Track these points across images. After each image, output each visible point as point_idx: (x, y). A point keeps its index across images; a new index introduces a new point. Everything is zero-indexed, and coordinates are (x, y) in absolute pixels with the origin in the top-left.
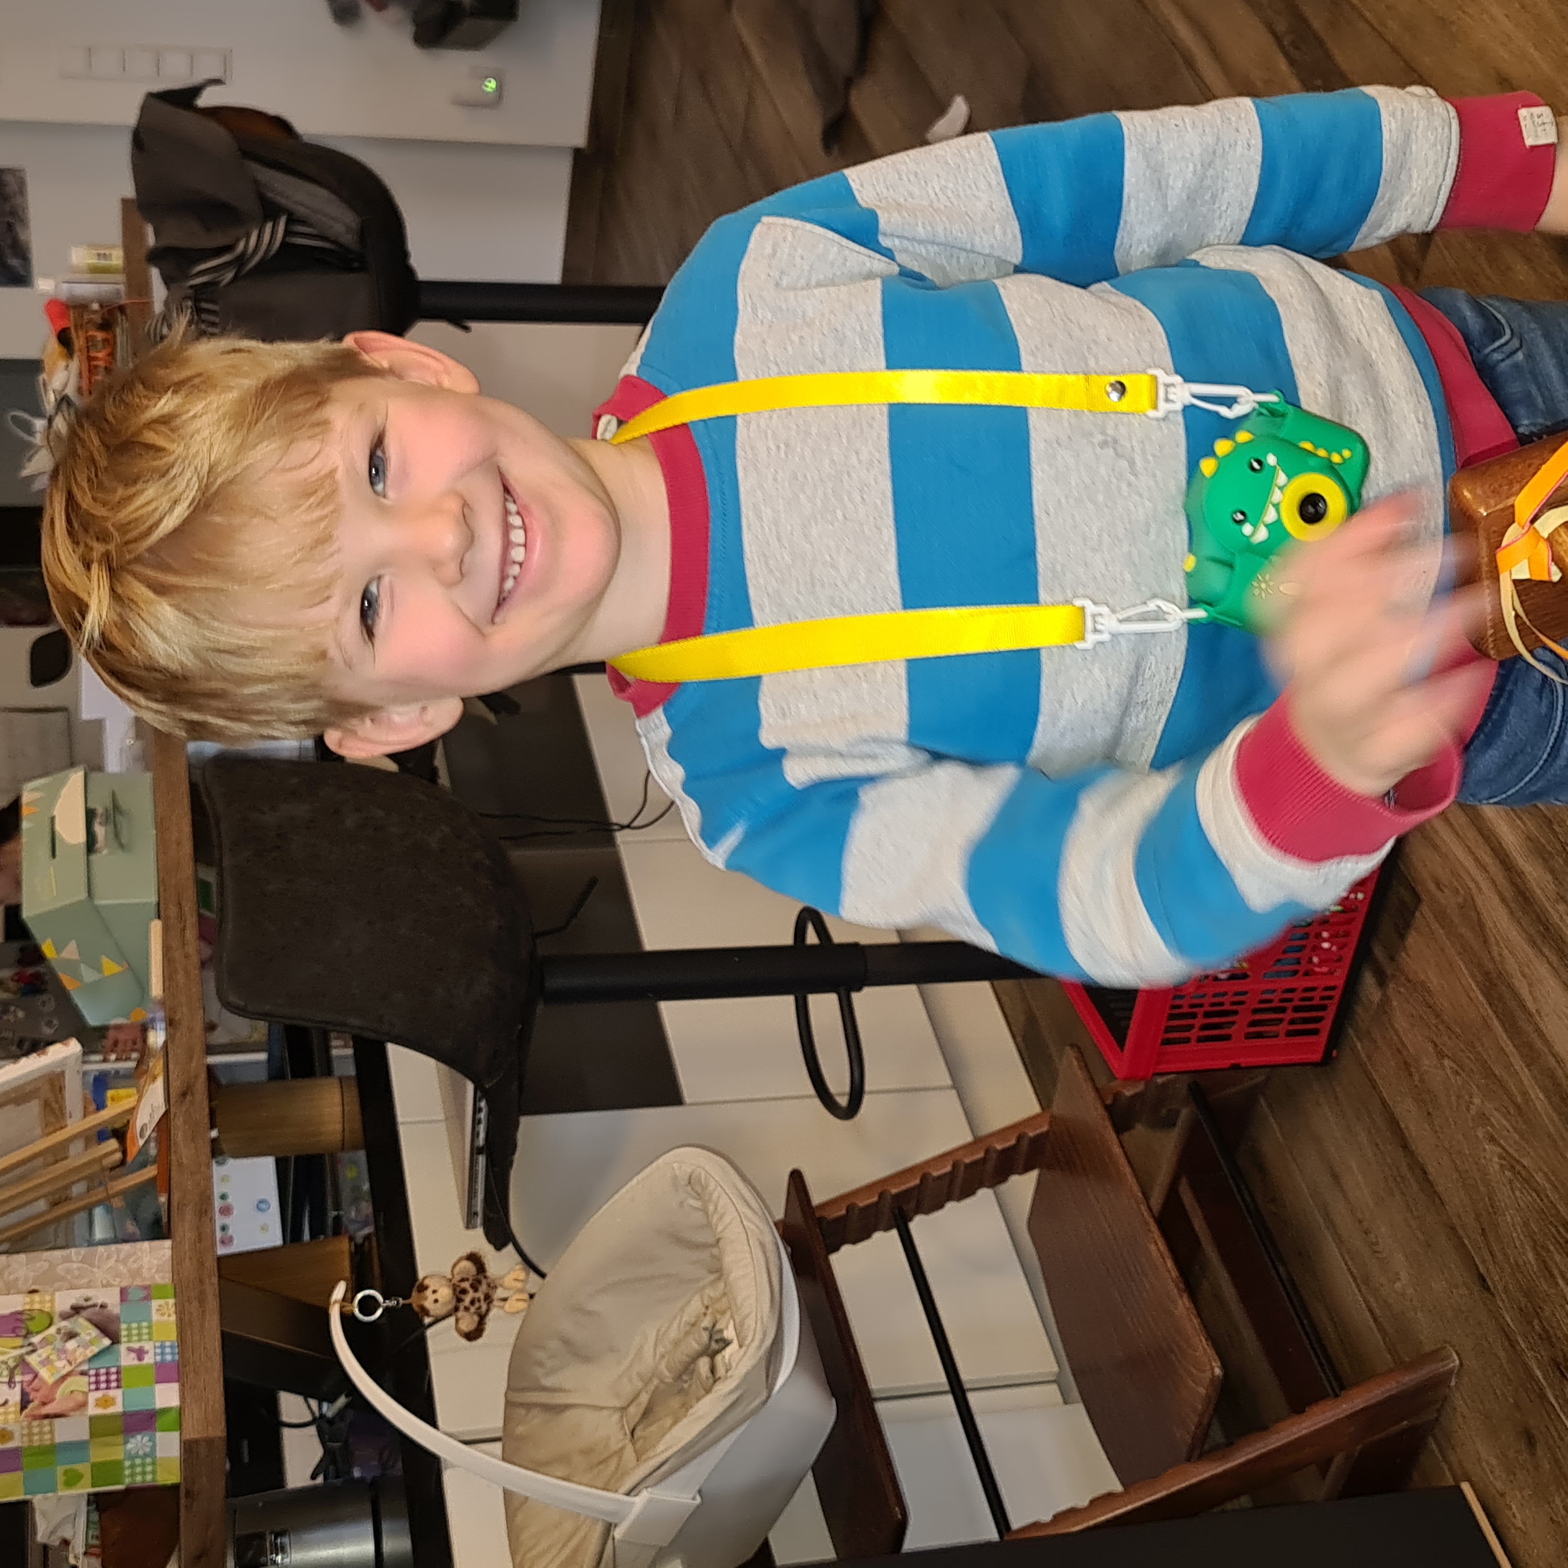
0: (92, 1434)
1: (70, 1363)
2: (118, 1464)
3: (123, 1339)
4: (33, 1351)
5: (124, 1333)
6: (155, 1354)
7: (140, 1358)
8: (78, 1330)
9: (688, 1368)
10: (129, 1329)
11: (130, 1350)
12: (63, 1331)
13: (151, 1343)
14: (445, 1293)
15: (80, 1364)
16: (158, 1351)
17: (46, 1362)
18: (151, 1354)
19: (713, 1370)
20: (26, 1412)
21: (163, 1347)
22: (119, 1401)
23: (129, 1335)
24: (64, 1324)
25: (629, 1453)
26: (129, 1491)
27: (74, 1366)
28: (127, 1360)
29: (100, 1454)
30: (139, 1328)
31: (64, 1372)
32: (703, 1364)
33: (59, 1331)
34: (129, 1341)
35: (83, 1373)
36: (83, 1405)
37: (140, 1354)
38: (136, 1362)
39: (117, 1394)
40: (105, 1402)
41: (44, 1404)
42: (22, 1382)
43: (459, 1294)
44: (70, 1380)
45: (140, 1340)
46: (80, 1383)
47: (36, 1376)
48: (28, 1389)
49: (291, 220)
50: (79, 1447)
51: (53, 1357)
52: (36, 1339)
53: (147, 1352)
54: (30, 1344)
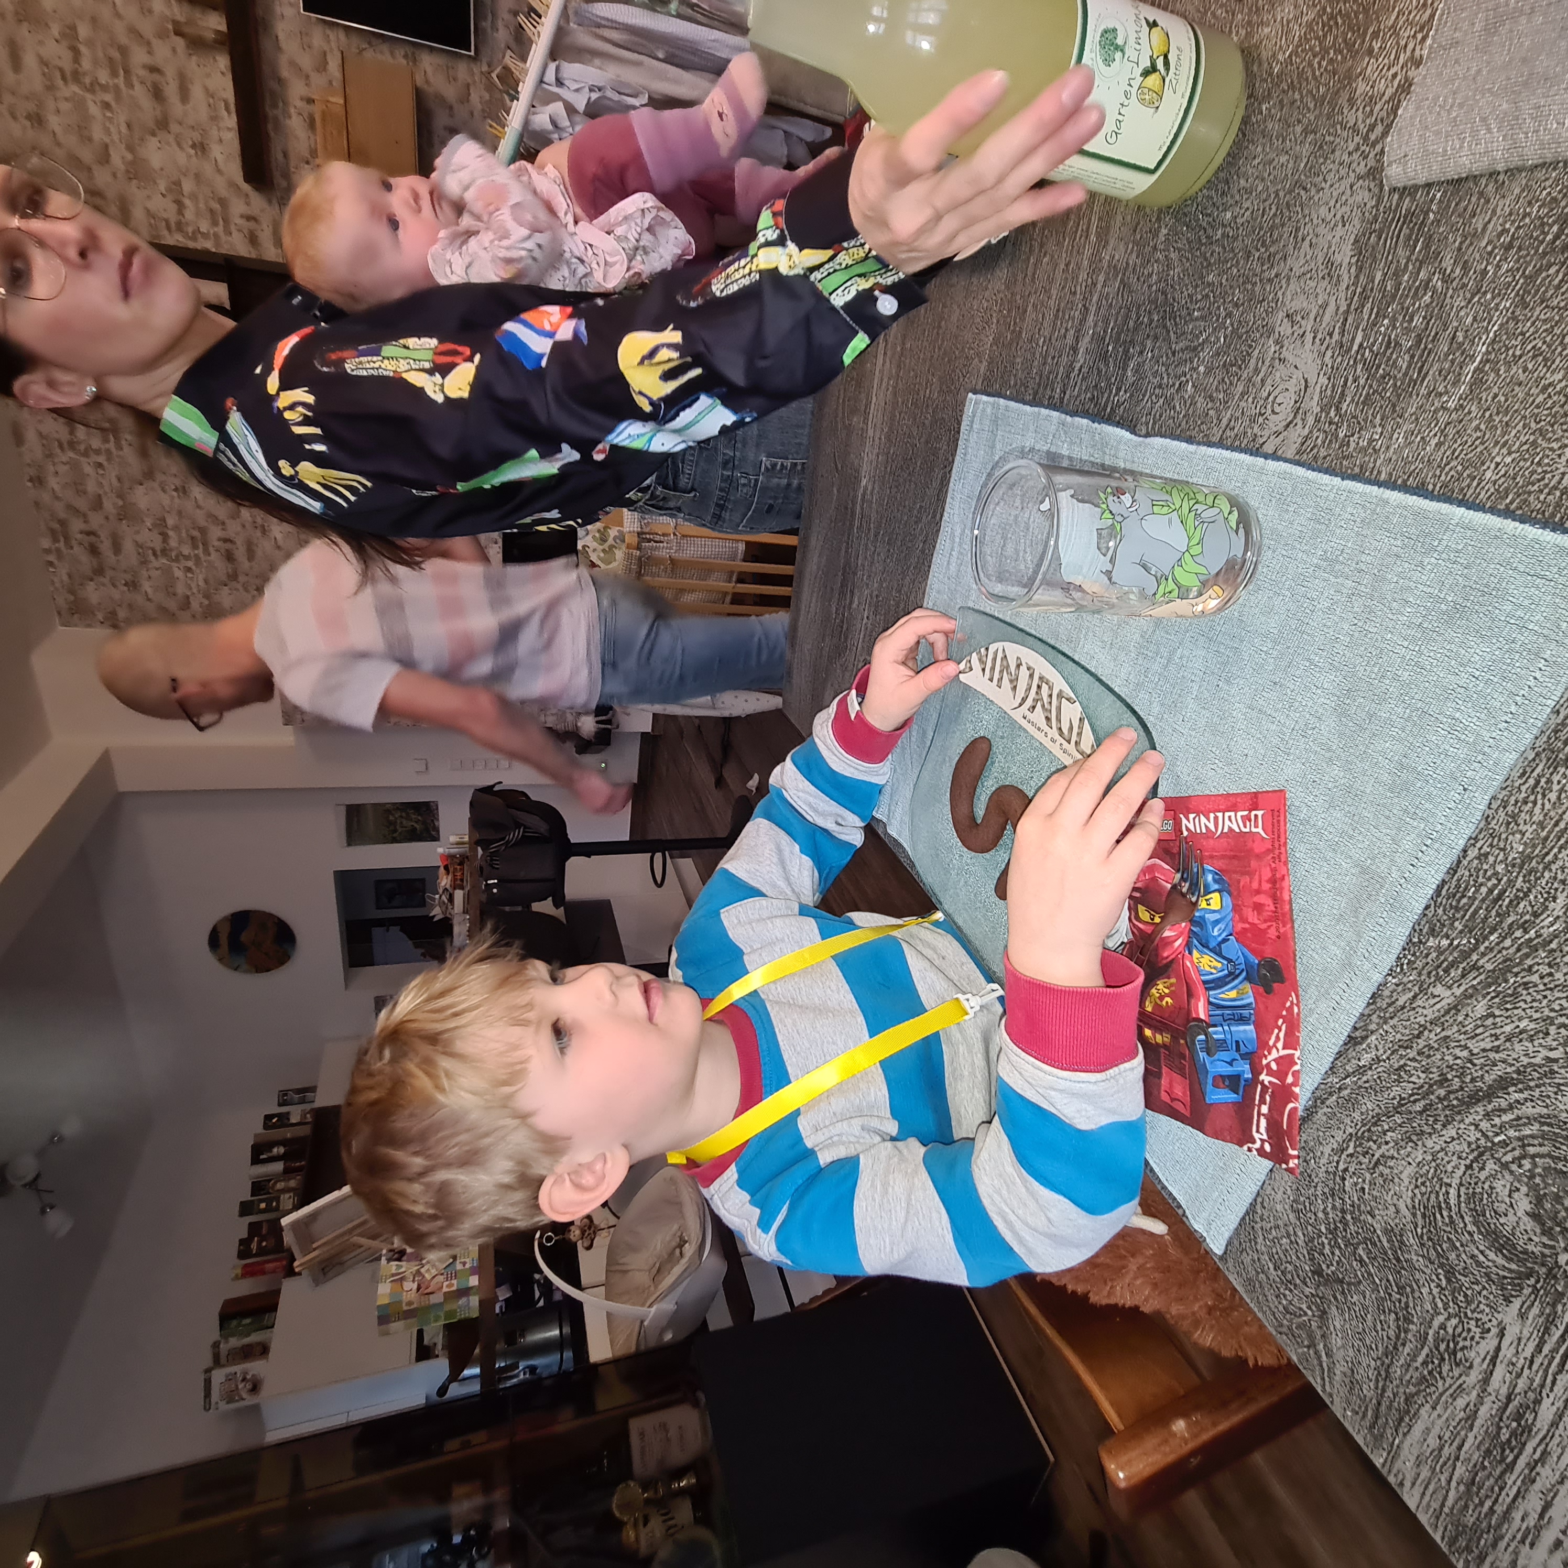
0: (445, 1299)
2: (455, 1311)
3: (458, 1258)
6: (470, 1264)
7: (464, 1266)
9: (672, 1253)
11: (460, 1263)
13: (469, 1259)
14: (578, 1232)
15: (441, 1270)
16: (471, 1262)
17: (428, 1270)
18: (468, 1264)
19: (681, 1253)
20: (420, 1292)
21: (473, 1261)
22: (456, 1284)
25: (652, 1288)
26: (460, 1321)
27: (438, 1271)
28: (459, 1267)
29: (448, 1307)
31: (435, 1274)
32: (678, 1251)
34: (460, 1259)
35: (442, 1274)
36: (442, 1288)
37: (464, 1264)
38: (463, 1268)
39: (455, 1282)
40: (450, 1285)
41: (427, 1288)
42: (418, 1280)
43: (583, 1232)
44: (436, 1277)
46: (441, 1278)
47: (423, 1277)
48: (420, 1283)
49: (525, 827)
50: (441, 1304)
51: (430, 1269)
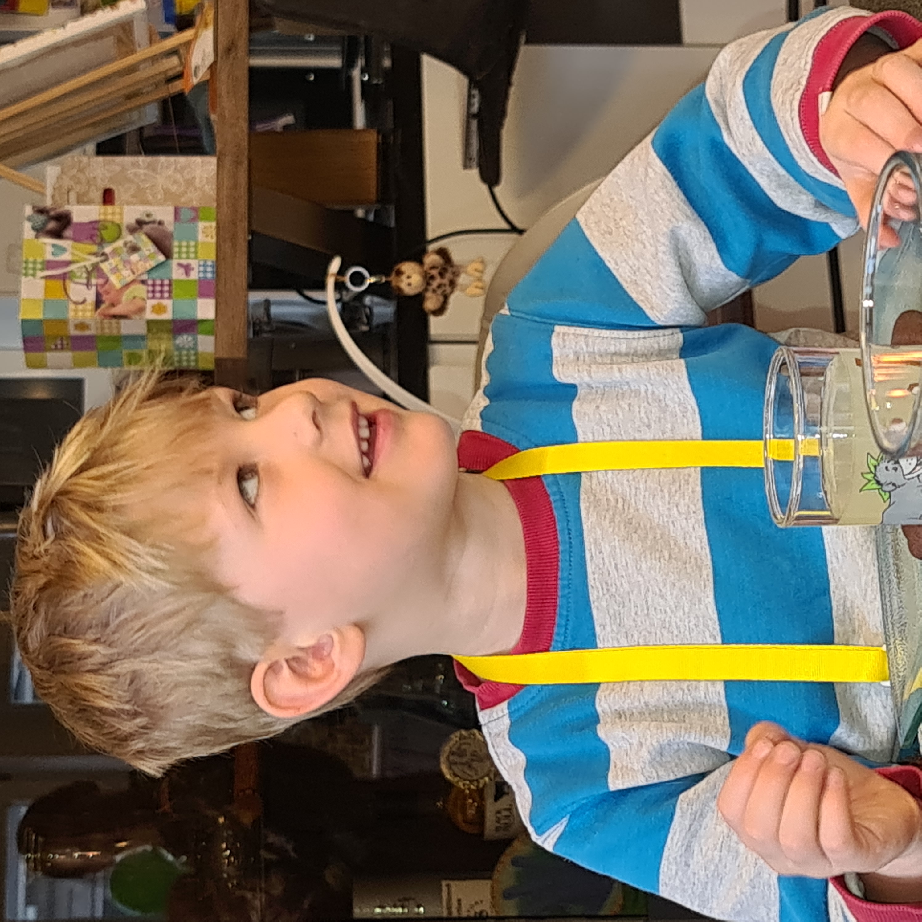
0: (149, 330)
1: (133, 273)
3: (176, 256)
4: (107, 259)
5: (176, 250)
6: (199, 272)
7: (187, 273)
8: (140, 245)
10: (180, 247)
11: (180, 265)
12: (129, 245)
13: (196, 261)
15: (143, 274)
16: (202, 269)
18: (196, 270)
20: (99, 311)
21: (205, 266)
22: (170, 309)
23: (180, 253)
24: (130, 238)
27: (136, 274)
28: (177, 274)
29: (155, 345)
30: (188, 247)
31: (129, 279)
33: (125, 244)
34: (180, 258)
35: (143, 282)
36: (141, 310)
37: (187, 269)
38: (183, 277)
39: (168, 303)
40: (159, 309)
41: (113, 305)
42: (97, 285)
43: (428, 279)
44: (132, 287)
45: (188, 258)
46: (141, 290)
47: (107, 280)
48: (101, 291)
51: (120, 267)
52: (108, 250)
53: (193, 269)
54: (103, 254)
